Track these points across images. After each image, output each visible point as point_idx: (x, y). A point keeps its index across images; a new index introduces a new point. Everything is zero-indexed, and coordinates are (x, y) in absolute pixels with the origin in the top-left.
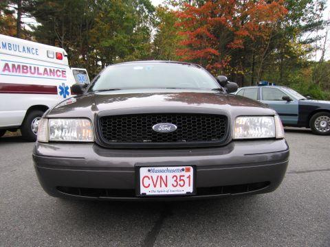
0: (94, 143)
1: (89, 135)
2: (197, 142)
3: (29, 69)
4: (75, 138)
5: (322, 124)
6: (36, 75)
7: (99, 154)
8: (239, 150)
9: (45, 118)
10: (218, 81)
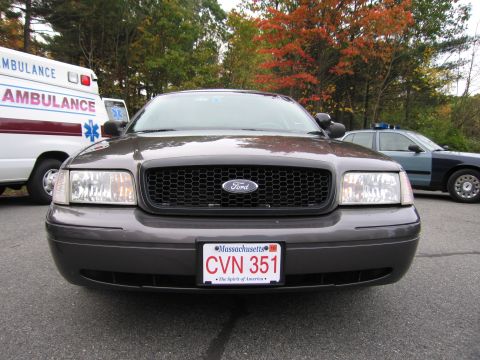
0: (136, 207)
1: (129, 195)
2: (287, 209)
3: (41, 98)
4: (108, 200)
5: (466, 186)
6: (51, 107)
7: (144, 223)
8: (348, 221)
9: (66, 169)
10: (317, 121)
